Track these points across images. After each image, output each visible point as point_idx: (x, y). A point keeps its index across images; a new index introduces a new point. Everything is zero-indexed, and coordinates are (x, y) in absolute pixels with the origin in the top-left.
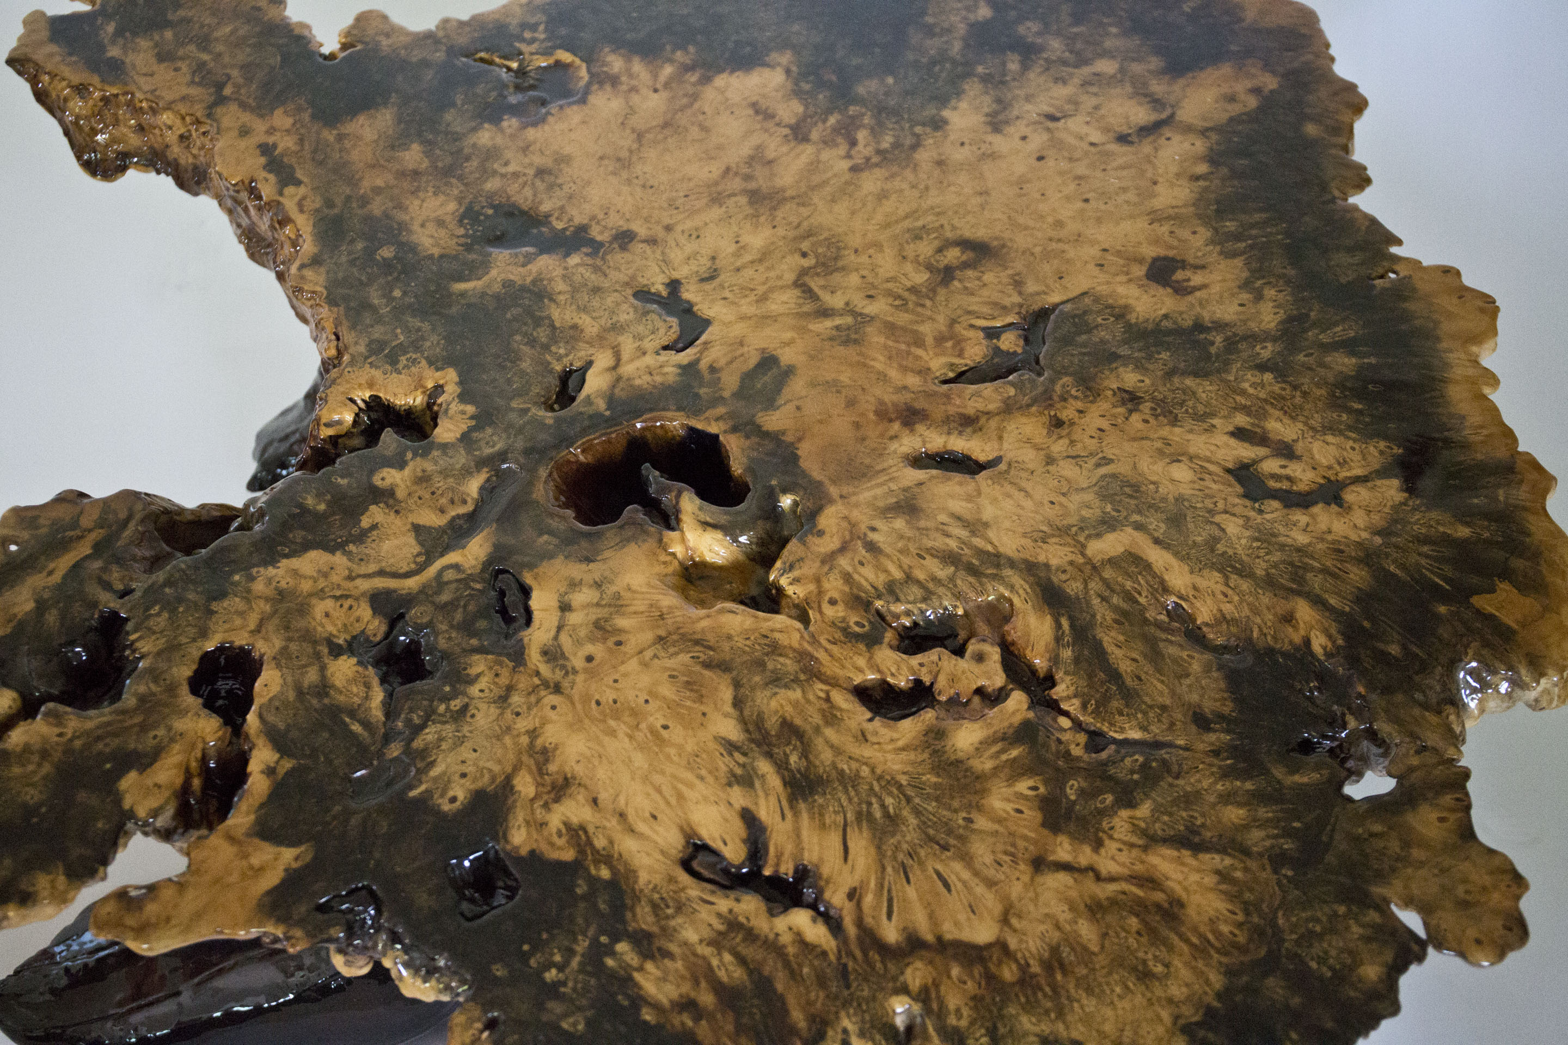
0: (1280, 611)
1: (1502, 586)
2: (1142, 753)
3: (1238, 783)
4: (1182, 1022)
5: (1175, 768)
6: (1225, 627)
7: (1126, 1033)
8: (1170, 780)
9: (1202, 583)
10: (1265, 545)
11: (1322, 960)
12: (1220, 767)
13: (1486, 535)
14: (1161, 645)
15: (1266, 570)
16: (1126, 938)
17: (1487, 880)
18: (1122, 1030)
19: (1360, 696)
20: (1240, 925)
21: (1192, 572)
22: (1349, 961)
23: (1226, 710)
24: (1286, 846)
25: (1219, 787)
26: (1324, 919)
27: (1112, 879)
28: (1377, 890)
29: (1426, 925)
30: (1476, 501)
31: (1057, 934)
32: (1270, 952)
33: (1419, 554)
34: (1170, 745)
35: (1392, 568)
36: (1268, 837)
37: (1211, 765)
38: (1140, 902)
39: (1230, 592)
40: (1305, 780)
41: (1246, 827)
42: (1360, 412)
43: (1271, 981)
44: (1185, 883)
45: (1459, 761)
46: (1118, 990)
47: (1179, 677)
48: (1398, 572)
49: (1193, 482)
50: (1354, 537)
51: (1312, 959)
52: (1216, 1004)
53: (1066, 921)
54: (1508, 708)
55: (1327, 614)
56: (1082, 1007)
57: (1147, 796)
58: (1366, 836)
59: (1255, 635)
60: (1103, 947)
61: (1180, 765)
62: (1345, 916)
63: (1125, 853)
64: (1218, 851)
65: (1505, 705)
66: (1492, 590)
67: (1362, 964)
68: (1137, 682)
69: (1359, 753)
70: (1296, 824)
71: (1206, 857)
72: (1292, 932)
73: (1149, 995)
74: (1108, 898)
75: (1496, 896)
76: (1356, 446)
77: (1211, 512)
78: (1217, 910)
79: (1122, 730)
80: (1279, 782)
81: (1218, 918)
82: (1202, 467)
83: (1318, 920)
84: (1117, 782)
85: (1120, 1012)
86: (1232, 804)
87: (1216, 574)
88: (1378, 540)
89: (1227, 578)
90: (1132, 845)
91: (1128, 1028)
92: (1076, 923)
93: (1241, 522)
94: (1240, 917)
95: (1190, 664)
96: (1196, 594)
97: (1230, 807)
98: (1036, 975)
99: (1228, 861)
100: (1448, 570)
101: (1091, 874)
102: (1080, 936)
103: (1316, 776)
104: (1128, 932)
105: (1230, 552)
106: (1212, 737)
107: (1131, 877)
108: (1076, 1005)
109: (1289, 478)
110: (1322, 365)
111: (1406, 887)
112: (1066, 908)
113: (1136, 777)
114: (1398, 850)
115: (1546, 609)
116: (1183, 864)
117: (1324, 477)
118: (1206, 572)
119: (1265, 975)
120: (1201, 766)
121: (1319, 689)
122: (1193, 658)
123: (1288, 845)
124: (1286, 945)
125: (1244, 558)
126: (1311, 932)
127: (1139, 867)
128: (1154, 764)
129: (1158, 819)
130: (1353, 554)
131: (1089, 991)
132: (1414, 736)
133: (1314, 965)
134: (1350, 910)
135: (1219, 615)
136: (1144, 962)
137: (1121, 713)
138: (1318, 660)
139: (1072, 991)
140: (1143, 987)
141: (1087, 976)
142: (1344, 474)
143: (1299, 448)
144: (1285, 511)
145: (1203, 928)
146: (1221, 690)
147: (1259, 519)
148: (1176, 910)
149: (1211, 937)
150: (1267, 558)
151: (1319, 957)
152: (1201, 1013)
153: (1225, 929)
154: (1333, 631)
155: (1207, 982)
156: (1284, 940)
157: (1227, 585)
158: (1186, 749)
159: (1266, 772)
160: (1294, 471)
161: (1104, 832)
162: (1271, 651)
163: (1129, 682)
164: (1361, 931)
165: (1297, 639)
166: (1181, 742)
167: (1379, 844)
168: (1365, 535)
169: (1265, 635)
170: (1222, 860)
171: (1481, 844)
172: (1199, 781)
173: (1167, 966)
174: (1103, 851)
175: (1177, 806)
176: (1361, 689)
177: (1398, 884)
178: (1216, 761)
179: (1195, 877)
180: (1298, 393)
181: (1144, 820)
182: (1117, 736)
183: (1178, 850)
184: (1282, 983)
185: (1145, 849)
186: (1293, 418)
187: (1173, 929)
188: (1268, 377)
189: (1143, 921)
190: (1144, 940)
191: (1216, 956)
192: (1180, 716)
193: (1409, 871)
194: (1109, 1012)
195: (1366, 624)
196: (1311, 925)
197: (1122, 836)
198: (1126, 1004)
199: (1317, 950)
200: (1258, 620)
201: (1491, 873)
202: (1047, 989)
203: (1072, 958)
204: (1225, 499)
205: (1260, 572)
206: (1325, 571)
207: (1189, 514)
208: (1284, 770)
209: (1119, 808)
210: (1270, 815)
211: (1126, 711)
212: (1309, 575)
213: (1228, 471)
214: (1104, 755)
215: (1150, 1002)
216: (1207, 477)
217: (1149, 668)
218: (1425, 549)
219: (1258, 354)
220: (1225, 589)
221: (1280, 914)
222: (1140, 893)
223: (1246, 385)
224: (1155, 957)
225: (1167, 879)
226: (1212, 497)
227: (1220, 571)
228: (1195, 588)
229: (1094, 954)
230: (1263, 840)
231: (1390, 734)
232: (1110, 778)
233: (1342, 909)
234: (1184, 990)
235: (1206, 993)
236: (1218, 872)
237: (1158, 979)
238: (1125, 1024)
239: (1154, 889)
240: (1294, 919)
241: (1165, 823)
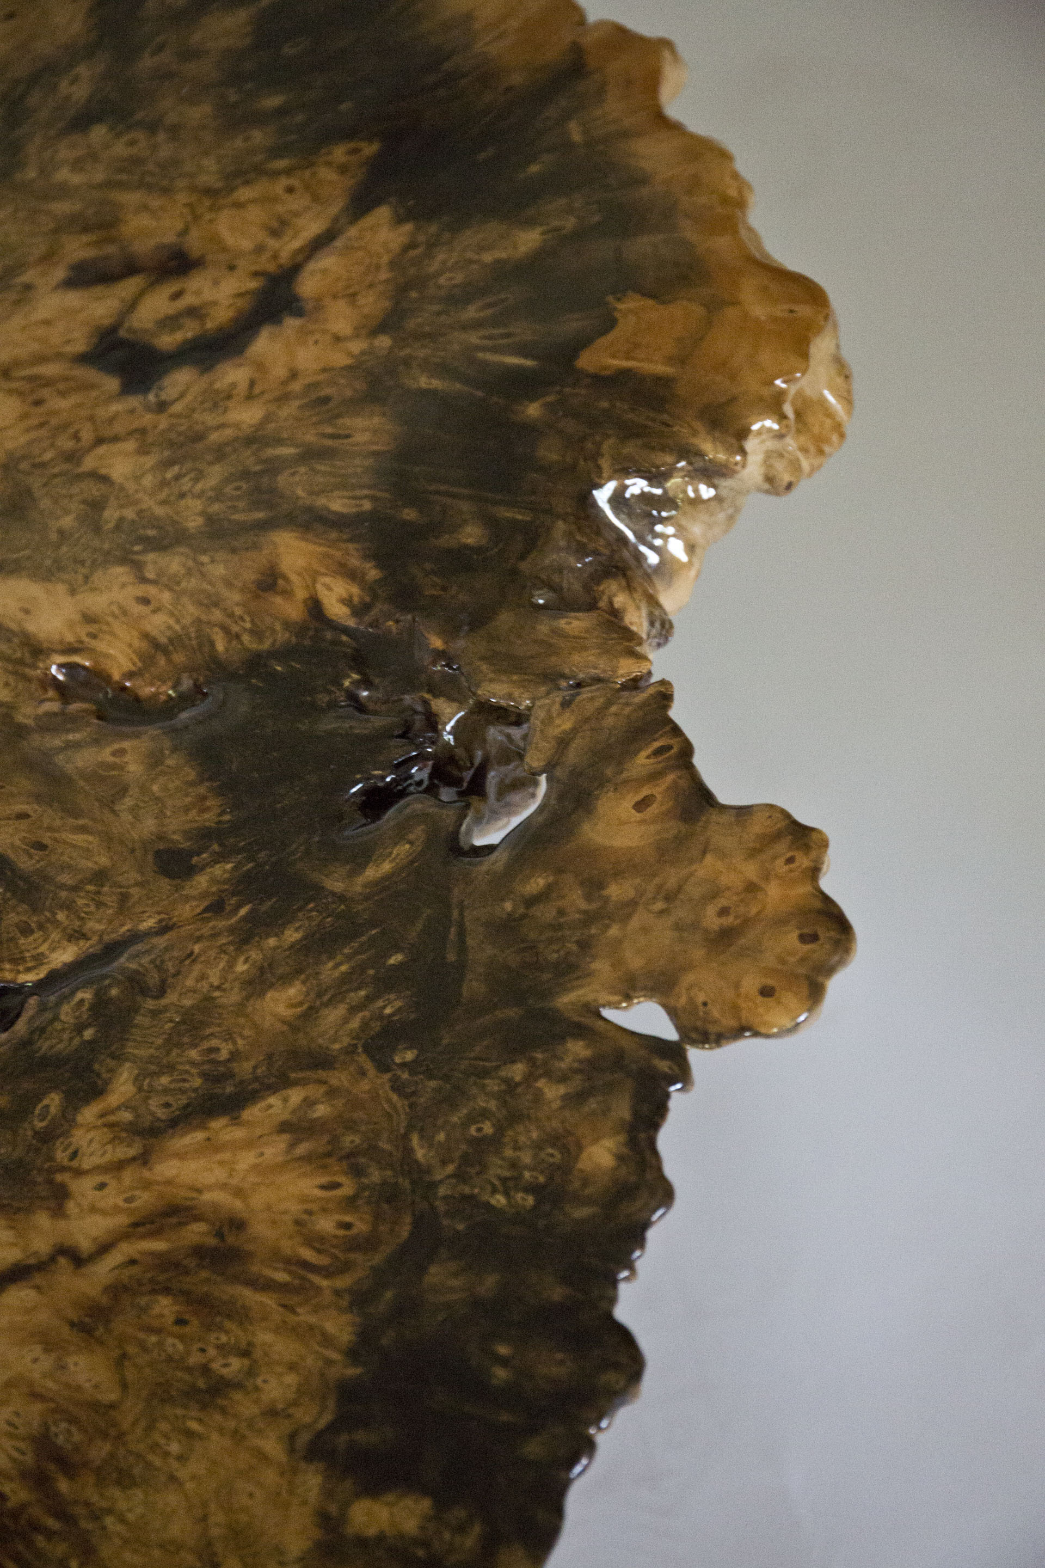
0: (250, 576)
1: (621, 306)
2: (85, 985)
3: (272, 942)
4: (304, 1439)
5: (153, 979)
6: (162, 661)
7: (213, 1520)
8: (150, 1004)
9: (97, 602)
10: (189, 465)
11: (508, 1185)
12: (232, 930)
13: (570, 223)
14: (60, 759)
15: (203, 513)
16: (160, 1344)
17: (750, 870)
18: (205, 1518)
19: (439, 655)
20: (350, 1203)
21: (73, 592)
22: (558, 1158)
23: (209, 818)
24: (388, 1011)
25: (241, 967)
26: (493, 1105)
27: (104, 1249)
28: (566, 1000)
29: (673, 1013)
30: (534, 169)
31: (37, 1407)
32: (418, 1222)
33: (464, 328)
34: (135, 937)
35: (424, 382)
36: (353, 1010)
37: (214, 936)
38: (165, 1262)
39: (152, 591)
40: (387, 867)
41: (310, 1014)
42: (280, 112)
43: (436, 1274)
44: (235, 1181)
45: (650, 673)
46: (174, 1448)
47: (109, 804)
48: (436, 383)
49: (24, 416)
50: (340, 359)
51: (494, 1191)
52: (353, 1371)
53: (44, 1376)
54: (731, 518)
55: (334, 535)
56: (122, 1520)
57: (119, 1057)
58: (522, 910)
59: (220, 647)
60: (124, 1386)
61: (159, 968)
62: (529, 1078)
63: (113, 1184)
64: (273, 1089)
65: (721, 516)
66: (609, 323)
67: (580, 1148)
68: (37, 854)
69: (493, 751)
70: (396, 959)
71: (253, 1113)
72: (444, 1163)
73: (232, 1424)
74: (106, 1289)
75: (773, 891)
76: (294, 182)
77: (72, 457)
78: (304, 1199)
79: (39, 959)
80: (342, 898)
81: (309, 1213)
82: (31, 379)
83: (485, 1114)
84: (57, 1062)
85: (189, 1486)
86: (271, 986)
87: (119, 570)
88: (384, 342)
89: (138, 567)
90: (118, 1166)
91: (213, 1507)
92: (63, 1367)
93: (130, 445)
94: (348, 1188)
95: (122, 768)
96: (93, 628)
97: (269, 995)
98: (24, 1506)
99: (296, 1096)
100: (524, 331)
101: (62, 1261)
102: (79, 1388)
103: (403, 850)
104: (159, 1331)
105: (130, 514)
106: (202, 881)
107: (136, 1225)
108: (109, 1521)
109: (193, 312)
110: (189, 54)
111: (617, 964)
112: (37, 1350)
113: (88, 1034)
114: (583, 905)
115: (714, 306)
116: (218, 1149)
117: (256, 274)
118: (99, 577)
119: (421, 1270)
120: (197, 948)
121: (366, 683)
122: (122, 752)
123: (390, 1006)
124: (442, 1191)
125: (160, 511)
126: (479, 1143)
127: (145, 1199)
128: (114, 992)
129: (151, 1090)
130: (348, 393)
131: (125, 1480)
132: (551, 678)
133: (500, 1200)
134: (532, 1062)
135: (144, 645)
136: (205, 1369)
137: (26, 930)
138: (346, 630)
139: (95, 1499)
140: (218, 1417)
141: (112, 1455)
142: (290, 246)
143: (194, 243)
144: (206, 379)
145: (287, 1247)
146: (192, 784)
147: (163, 422)
148: (231, 1240)
149: (307, 1254)
150: (199, 487)
151: (504, 1180)
152: (331, 1403)
153: (326, 1225)
154: (355, 562)
155: (327, 1341)
156: (433, 1185)
157: (143, 580)
158: (164, 929)
159: (317, 891)
160: (198, 293)
161: (63, 1169)
162: (255, 663)
163: (26, 864)
164: (562, 1090)
165: (294, 610)
166: (149, 923)
167: (546, 913)
168: (357, 347)
169: (238, 637)
170: (285, 1100)
171: (724, 808)
172: (203, 977)
173: (245, 1353)
174: (71, 1206)
175: (179, 1045)
176: (437, 643)
177: (601, 966)
178: (221, 924)
179: (247, 1160)
180: (161, 137)
181: (125, 1106)
182: (29, 978)
183: (203, 1127)
184: (453, 1266)
185: (144, 1159)
186: (166, 191)
187: (236, 1279)
188: (99, 133)
189: (186, 1296)
190: (194, 1326)
191: (325, 1283)
192: (134, 876)
193: (614, 931)
194: (172, 1498)
195: (410, 514)
196: (473, 1131)
197: (97, 1160)
198: (196, 1466)
199: (497, 1169)
200: (217, 615)
201: (753, 853)
202: (52, 1523)
203: (77, 1437)
204: (91, 418)
205: (194, 523)
206: (310, 455)
207: (35, 482)
208: (343, 870)
209: (76, 1109)
210: (343, 968)
211: (33, 921)
212: (282, 480)
213: (84, 359)
214: (21, 1026)
215: (238, 1437)
216: (45, 393)
217: (50, 816)
218: (472, 312)
219: (67, 98)
220: (141, 590)
221: (415, 1140)
222: (159, 1245)
223: (64, 175)
224: (221, 1347)
225: (199, 1191)
226: (65, 426)
227: (123, 561)
228: (89, 619)
229: (112, 1406)
230: (346, 1020)
231: (510, 696)
232: (45, 1062)
233: (518, 1070)
234: (291, 1379)
235: (329, 1362)
236: (284, 1127)
237: (239, 1386)
238: (205, 1504)
239: (181, 1224)
240: (441, 1137)
241: (166, 1091)
